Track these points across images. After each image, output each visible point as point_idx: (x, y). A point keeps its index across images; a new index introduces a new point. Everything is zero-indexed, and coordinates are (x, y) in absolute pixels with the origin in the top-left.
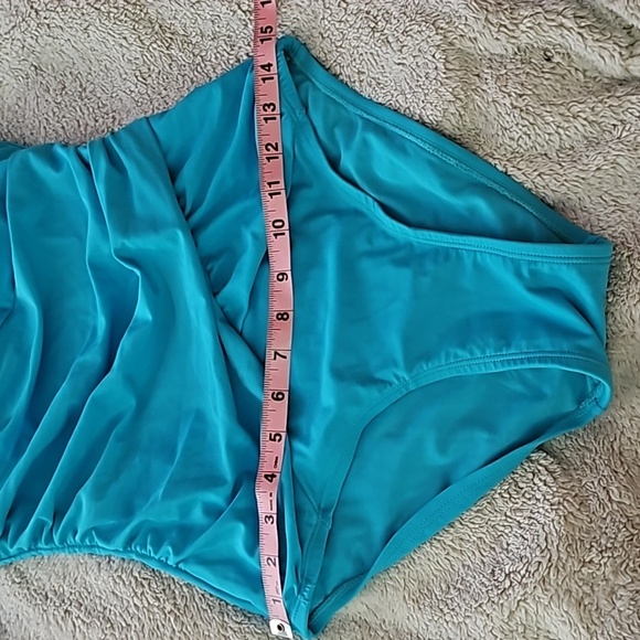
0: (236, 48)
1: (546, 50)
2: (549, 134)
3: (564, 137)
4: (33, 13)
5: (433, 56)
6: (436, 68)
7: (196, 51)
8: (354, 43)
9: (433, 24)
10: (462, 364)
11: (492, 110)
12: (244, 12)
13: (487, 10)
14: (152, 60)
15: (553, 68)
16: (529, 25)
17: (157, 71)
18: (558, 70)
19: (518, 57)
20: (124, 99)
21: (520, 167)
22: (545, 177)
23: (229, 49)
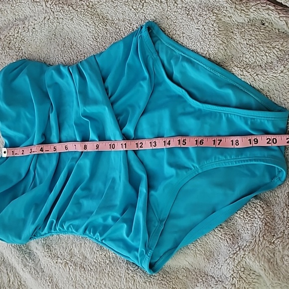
0: (132, 25)
1: (262, 21)
2: (262, 56)
3: (268, 57)
4: (52, 13)
5: (213, 25)
6: (214, 30)
7: (117, 27)
8: (181, 21)
9: (212, 11)
10: (221, 162)
11: (239, 47)
12: (135, 9)
13: (235, 3)
14: (99, 31)
15: (265, 28)
16: (254, 9)
17: (101, 35)
18: (267, 29)
19: (250, 23)
20: (88, 48)
21: (249, 71)
22: (259, 76)
23: (129, 26)
